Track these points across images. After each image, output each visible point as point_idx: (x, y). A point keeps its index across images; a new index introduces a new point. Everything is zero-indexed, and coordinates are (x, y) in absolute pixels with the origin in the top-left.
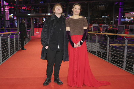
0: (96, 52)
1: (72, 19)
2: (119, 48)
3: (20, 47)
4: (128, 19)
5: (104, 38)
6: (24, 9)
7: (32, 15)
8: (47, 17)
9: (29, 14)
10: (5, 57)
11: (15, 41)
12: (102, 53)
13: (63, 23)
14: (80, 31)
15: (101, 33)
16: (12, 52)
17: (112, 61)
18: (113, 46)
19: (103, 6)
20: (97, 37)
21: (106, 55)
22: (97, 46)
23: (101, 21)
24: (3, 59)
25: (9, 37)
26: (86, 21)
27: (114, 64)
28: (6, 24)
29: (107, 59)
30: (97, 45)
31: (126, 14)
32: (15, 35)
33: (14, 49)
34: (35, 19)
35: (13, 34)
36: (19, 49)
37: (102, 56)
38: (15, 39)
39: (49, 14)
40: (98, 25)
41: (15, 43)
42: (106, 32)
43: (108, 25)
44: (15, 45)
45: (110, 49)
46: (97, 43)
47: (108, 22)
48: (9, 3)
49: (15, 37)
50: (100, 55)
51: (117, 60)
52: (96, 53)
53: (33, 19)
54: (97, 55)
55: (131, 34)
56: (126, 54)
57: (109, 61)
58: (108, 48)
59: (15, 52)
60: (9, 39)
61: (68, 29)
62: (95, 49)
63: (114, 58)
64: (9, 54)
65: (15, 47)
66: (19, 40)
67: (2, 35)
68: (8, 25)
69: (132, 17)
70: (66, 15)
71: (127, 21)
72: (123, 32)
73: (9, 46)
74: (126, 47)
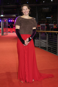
54: (48, 51)
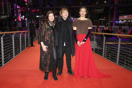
2: (114, 46)
3: (30, 43)
4: (122, 21)
5: (100, 37)
6: (34, 12)
9: (38, 16)
10: (17, 52)
11: (25, 39)
12: (99, 50)
15: (99, 33)
16: (23, 48)
17: (108, 57)
18: (108, 44)
20: (95, 36)
21: (102, 52)
22: (95, 44)
23: (99, 23)
24: (15, 53)
25: (20, 35)
27: (109, 59)
28: (19, 24)
29: (103, 55)
31: (120, 17)
32: (25, 34)
33: (25, 45)
34: (43, 20)
35: (24, 33)
36: (29, 46)
37: (99, 52)
38: (25, 37)
40: (96, 26)
41: (25, 40)
42: (102, 32)
43: (104, 26)
44: (25, 42)
45: (106, 46)
46: (95, 41)
47: (105, 23)
48: (21, 7)
49: (25, 35)
50: (97, 51)
51: (111, 56)
52: (94, 50)
54: (95, 52)
55: (124, 34)
56: (119, 51)
57: (104, 57)
58: (104, 46)
59: (26, 48)
60: (20, 37)
62: (93, 46)
63: (109, 54)
64: (21, 50)
65: (25, 44)
66: (29, 37)
67: (15, 34)
68: (20, 25)
69: (125, 20)
71: (121, 23)
72: (117, 32)
73: (21, 42)
74: (119, 45)
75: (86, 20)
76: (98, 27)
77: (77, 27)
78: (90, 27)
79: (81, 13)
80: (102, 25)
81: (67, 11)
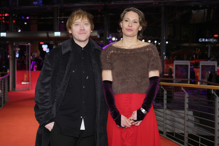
0: (186, 136)
1: (118, 49)
7: (12, 35)
8: (52, 42)
9: (3, 34)
12: (202, 141)
13: (94, 62)
14: (138, 83)
15: (199, 85)
19: (202, 11)
20: (187, 95)
22: (189, 120)
23: (198, 51)
26: (155, 53)
30: (186, 119)
34: (20, 47)
39: (57, 34)
40: (188, 63)
42: (210, 81)
43: (215, 63)
52: (186, 141)
53: (13, 47)
61: (107, 75)
62: (183, 127)
70: (102, 35)
75: (140, 46)
76: (196, 65)
77: (112, 69)
78: (155, 69)
79: (124, 25)
80: (207, 59)
81: (86, 20)
